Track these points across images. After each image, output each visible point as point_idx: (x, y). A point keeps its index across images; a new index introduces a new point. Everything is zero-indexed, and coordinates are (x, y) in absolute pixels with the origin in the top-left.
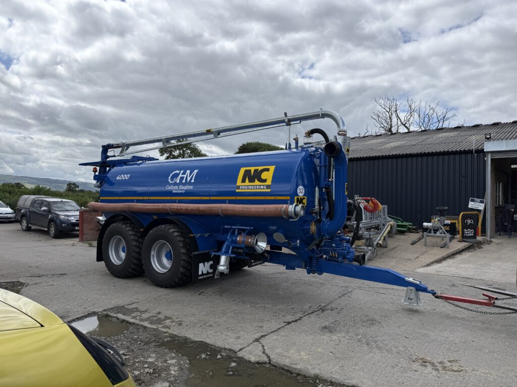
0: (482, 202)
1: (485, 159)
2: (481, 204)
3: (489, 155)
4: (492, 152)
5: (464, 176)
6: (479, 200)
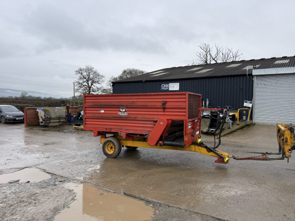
0: (251, 103)
1: (253, 79)
3: (255, 77)
4: (257, 75)
5: (242, 89)
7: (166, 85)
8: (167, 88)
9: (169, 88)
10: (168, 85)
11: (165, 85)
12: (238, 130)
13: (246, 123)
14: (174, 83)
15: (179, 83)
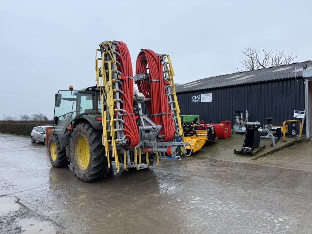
0: (303, 113)
1: (304, 83)
2: (302, 115)
3: (307, 80)
4: (308, 78)
5: (290, 96)
6: (301, 112)
7: (197, 96)
8: (198, 100)
9: (200, 99)
10: (200, 96)
11: (196, 97)
12: (284, 148)
13: (295, 139)
14: (206, 94)
15: (212, 93)
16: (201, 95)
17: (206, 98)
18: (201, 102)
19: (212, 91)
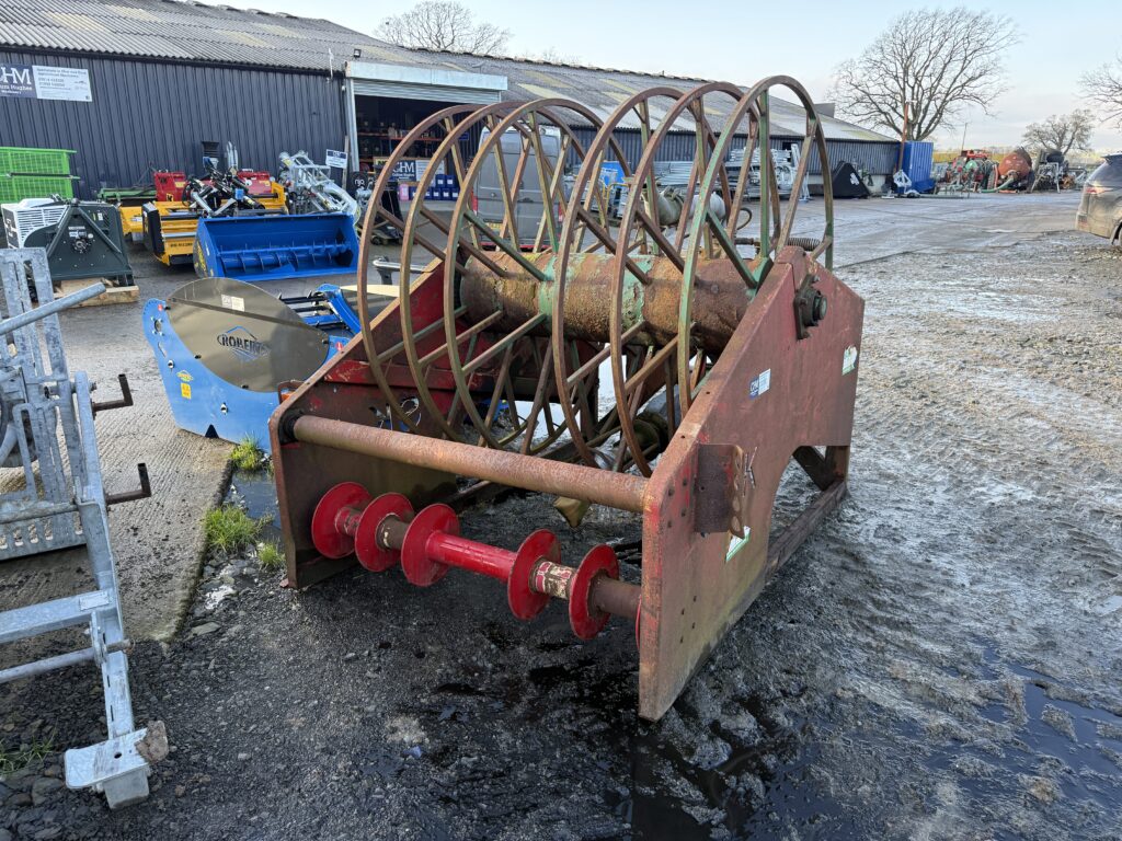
0: (343, 156)
1: (342, 88)
2: (342, 160)
3: (352, 82)
4: (357, 80)
5: (315, 113)
6: (338, 153)
7: (14, 70)
8: (21, 88)
9: (33, 85)
10: (26, 71)
11: (9, 71)
14: (61, 69)
15: (86, 71)
16: (34, 67)
17: (60, 84)
18: (39, 97)
19: (85, 61)
